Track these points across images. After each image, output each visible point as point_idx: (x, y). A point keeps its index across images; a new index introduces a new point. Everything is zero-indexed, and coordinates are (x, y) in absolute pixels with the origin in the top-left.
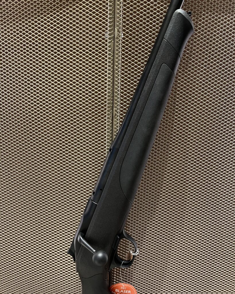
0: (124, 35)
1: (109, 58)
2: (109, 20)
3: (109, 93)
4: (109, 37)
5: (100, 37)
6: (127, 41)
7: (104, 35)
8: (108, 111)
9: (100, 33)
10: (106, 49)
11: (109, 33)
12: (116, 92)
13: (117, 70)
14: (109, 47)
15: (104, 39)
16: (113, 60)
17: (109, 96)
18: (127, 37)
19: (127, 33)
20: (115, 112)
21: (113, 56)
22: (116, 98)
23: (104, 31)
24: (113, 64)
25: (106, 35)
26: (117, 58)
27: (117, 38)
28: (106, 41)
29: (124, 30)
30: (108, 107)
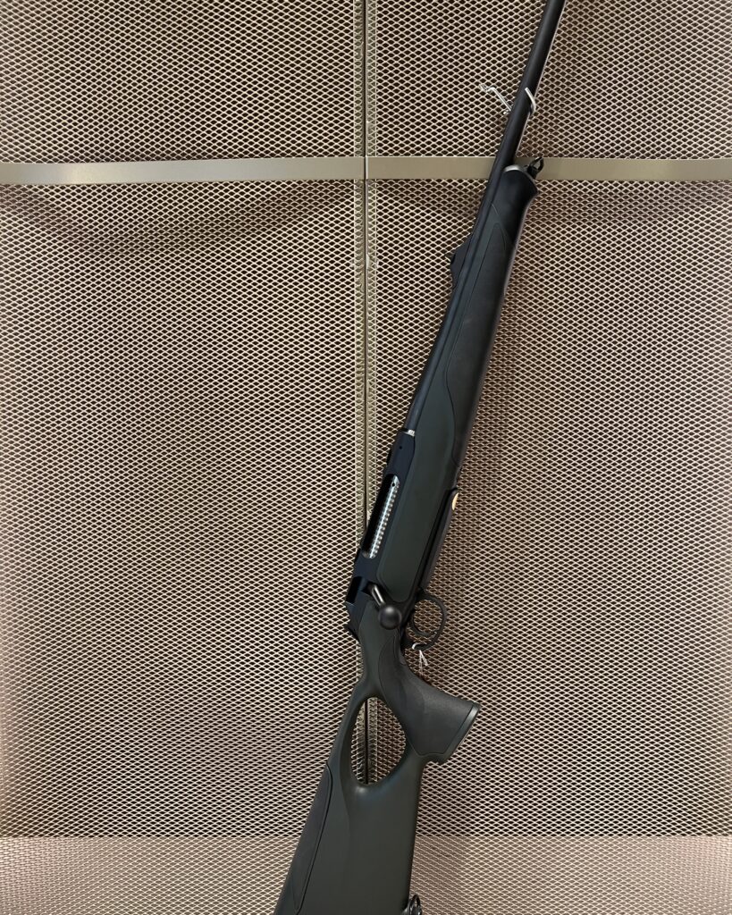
0: (380, 264)
1: (358, 301)
2: (356, 243)
3: (358, 355)
4: (356, 267)
5: (343, 268)
6: (385, 273)
7: (348, 265)
8: (358, 384)
9: (343, 262)
10: (353, 286)
11: (356, 261)
12: (370, 354)
13: (370, 318)
14: (357, 283)
15: (348, 271)
16: (364, 303)
17: (358, 361)
18: (386, 267)
19: (386, 261)
20: (368, 386)
21: (365, 297)
22: (370, 363)
23: (348, 259)
24: (365, 310)
25: (352, 265)
26: (370, 300)
27: (370, 270)
28: (353, 274)
29: (380, 257)
30: (358, 378)
